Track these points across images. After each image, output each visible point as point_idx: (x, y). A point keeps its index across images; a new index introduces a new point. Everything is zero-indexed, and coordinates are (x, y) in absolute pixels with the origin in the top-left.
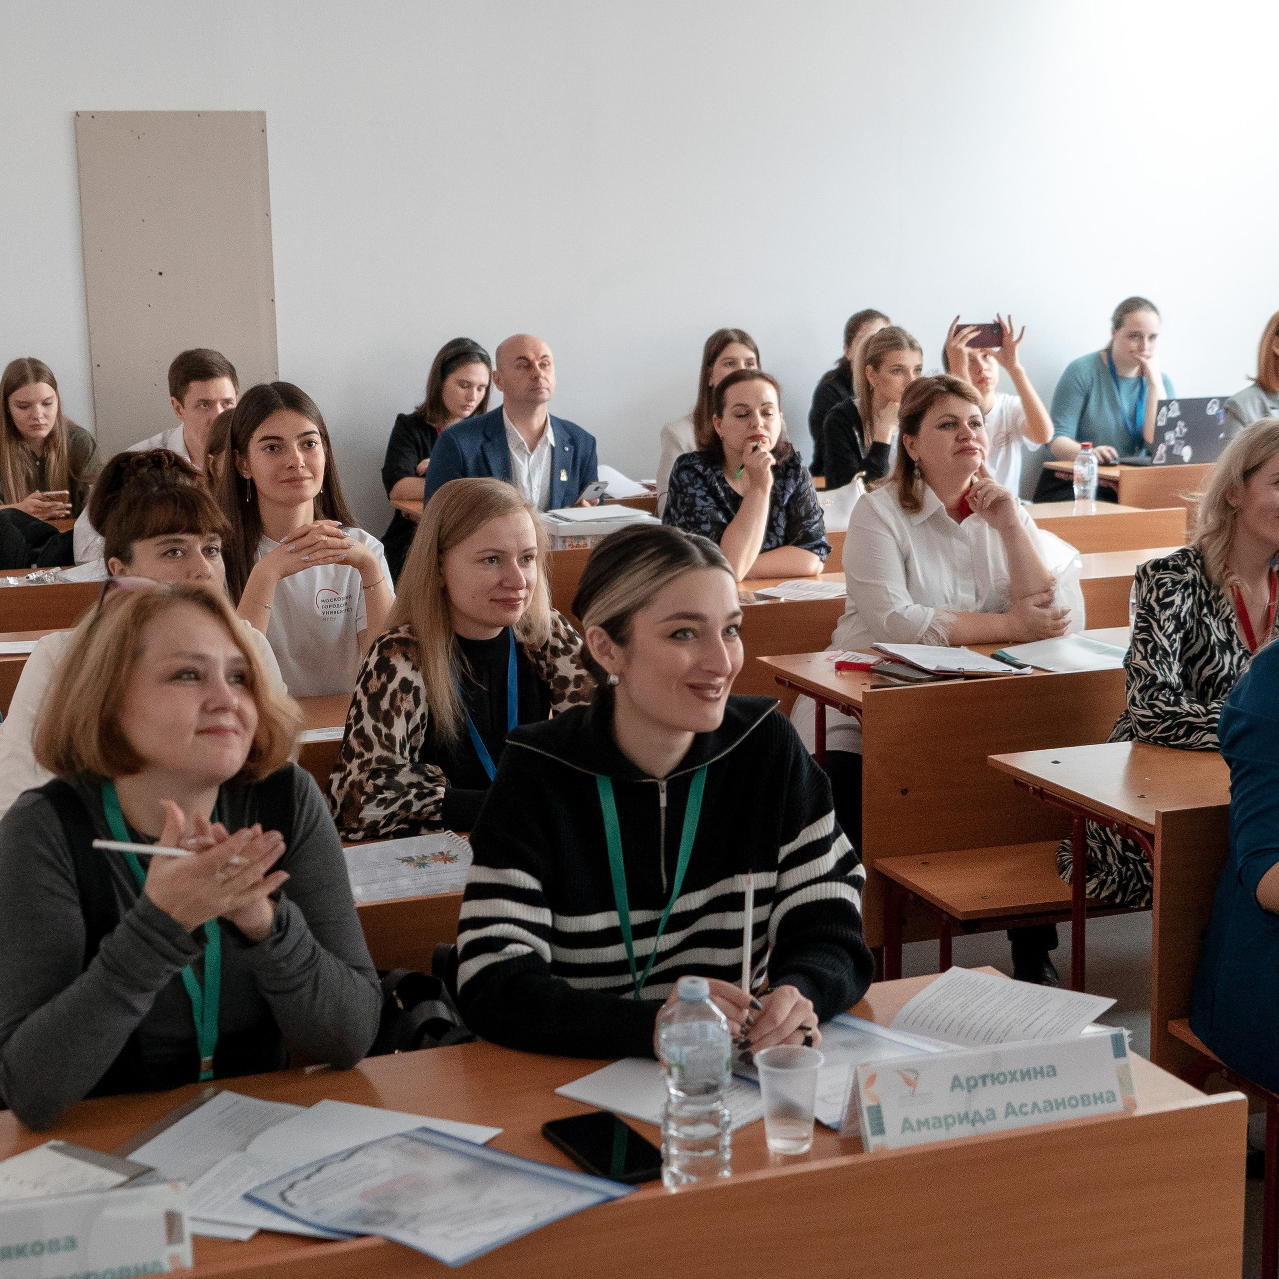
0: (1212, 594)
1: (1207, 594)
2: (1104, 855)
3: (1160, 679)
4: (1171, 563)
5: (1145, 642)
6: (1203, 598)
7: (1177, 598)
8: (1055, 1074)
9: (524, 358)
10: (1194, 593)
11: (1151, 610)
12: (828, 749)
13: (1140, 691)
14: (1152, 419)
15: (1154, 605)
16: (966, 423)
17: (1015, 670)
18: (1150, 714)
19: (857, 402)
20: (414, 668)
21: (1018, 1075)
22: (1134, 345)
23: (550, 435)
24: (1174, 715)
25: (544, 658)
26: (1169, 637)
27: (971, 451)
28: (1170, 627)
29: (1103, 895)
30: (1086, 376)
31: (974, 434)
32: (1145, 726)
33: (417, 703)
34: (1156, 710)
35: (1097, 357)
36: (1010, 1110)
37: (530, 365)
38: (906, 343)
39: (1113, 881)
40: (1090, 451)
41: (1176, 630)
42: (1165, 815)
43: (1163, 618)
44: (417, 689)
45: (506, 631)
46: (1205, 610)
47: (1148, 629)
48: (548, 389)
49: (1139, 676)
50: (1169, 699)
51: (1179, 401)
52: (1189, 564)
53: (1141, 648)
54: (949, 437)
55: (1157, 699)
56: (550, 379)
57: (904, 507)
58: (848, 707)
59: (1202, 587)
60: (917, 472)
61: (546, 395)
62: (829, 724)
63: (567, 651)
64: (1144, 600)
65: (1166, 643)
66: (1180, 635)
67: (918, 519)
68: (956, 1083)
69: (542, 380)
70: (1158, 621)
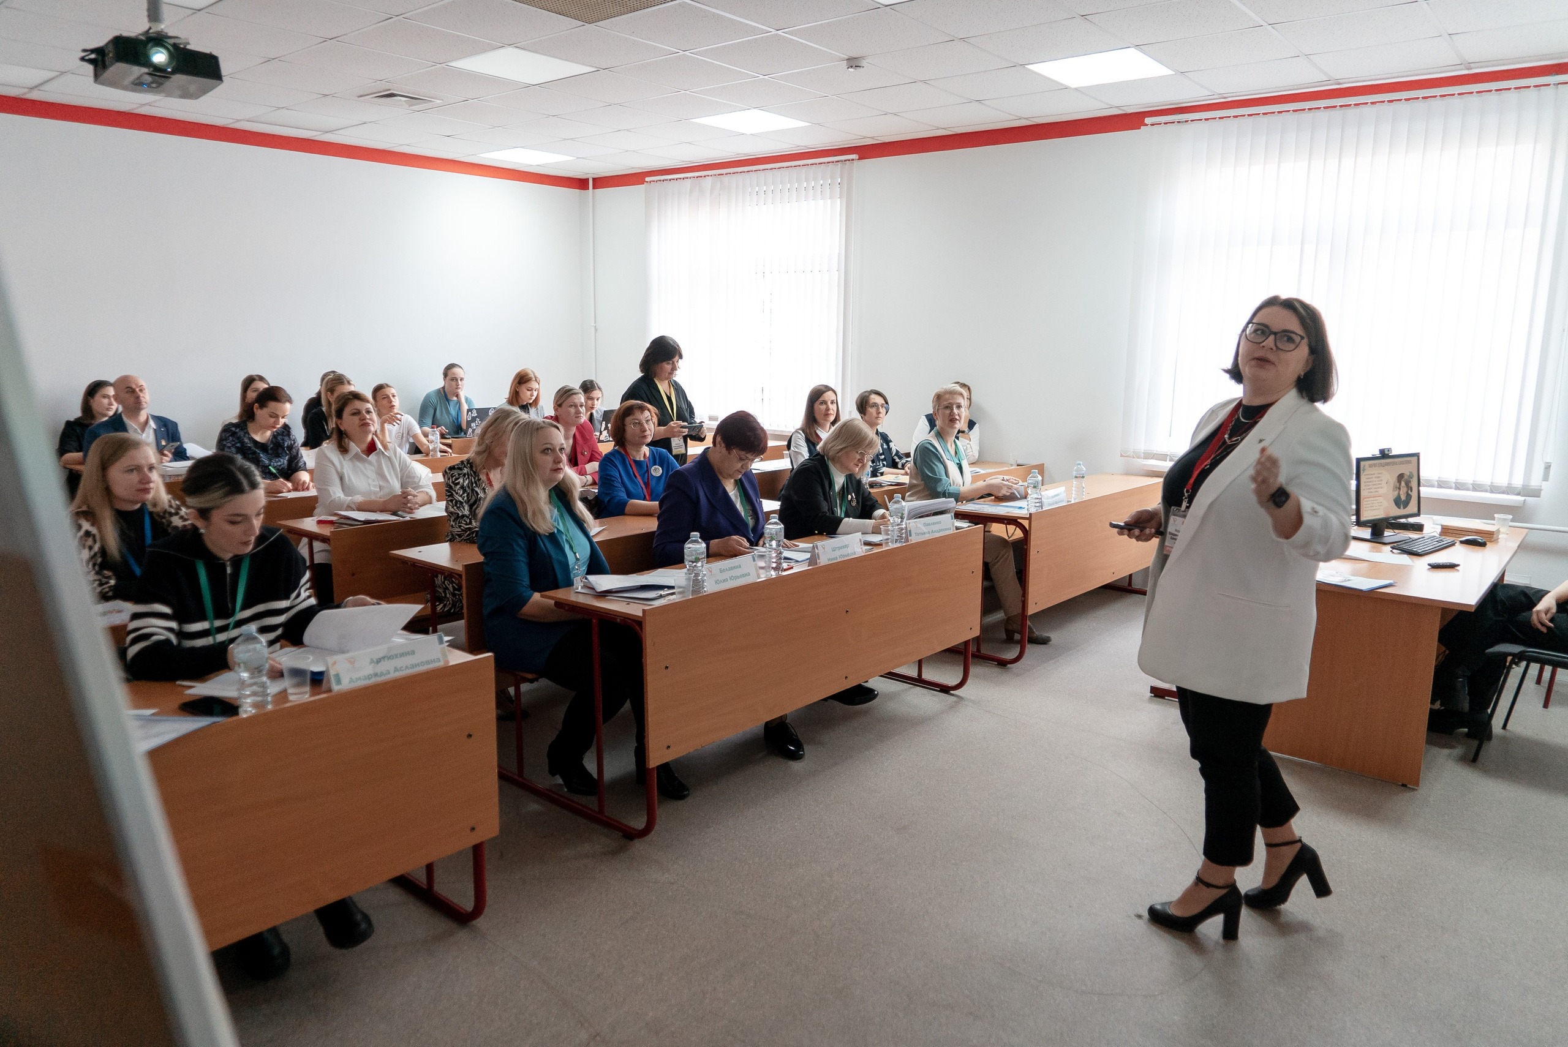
0: (477, 478)
1: (475, 478)
2: (446, 594)
3: (461, 514)
4: (456, 467)
5: (452, 501)
6: (473, 480)
7: (461, 480)
8: (414, 653)
9: (131, 388)
10: (468, 478)
11: (451, 487)
12: (315, 563)
13: (454, 521)
14: (465, 417)
15: (452, 484)
16: (364, 412)
17: (401, 519)
18: (460, 530)
19: (324, 409)
20: (93, 525)
21: (399, 655)
22: (454, 383)
23: (152, 424)
24: (470, 529)
25: (165, 518)
26: (461, 496)
27: (368, 425)
28: (461, 492)
29: (446, 609)
30: (434, 400)
31: (368, 417)
32: (460, 536)
33: (95, 541)
34: (462, 528)
35: (439, 391)
36: (396, 670)
37: (133, 391)
38: (346, 382)
39: (450, 604)
40: (435, 429)
41: (464, 493)
42: (466, 565)
43: (456, 489)
44: (94, 536)
45: (144, 505)
46: (474, 485)
47: (452, 495)
48: (146, 402)
49: (453, 515)
50: (466, 522)
51: (475, 409)
52: (465, 467)
53: (450, 503)
54: (356, 418)
55: (462, 523)
56: (146, 397)
57: (340, 451)
58: (324, 539)
59: (472, 476)
60: (344, 436)
61: (145, 405)
62: (315, 550)
63: (177, 514)
64: (447, 484)
65: (460, 499)
66: (465, 495)
67: (348, 456)
68: (372, 661)
69: (142, 399)
70: (455, 491)
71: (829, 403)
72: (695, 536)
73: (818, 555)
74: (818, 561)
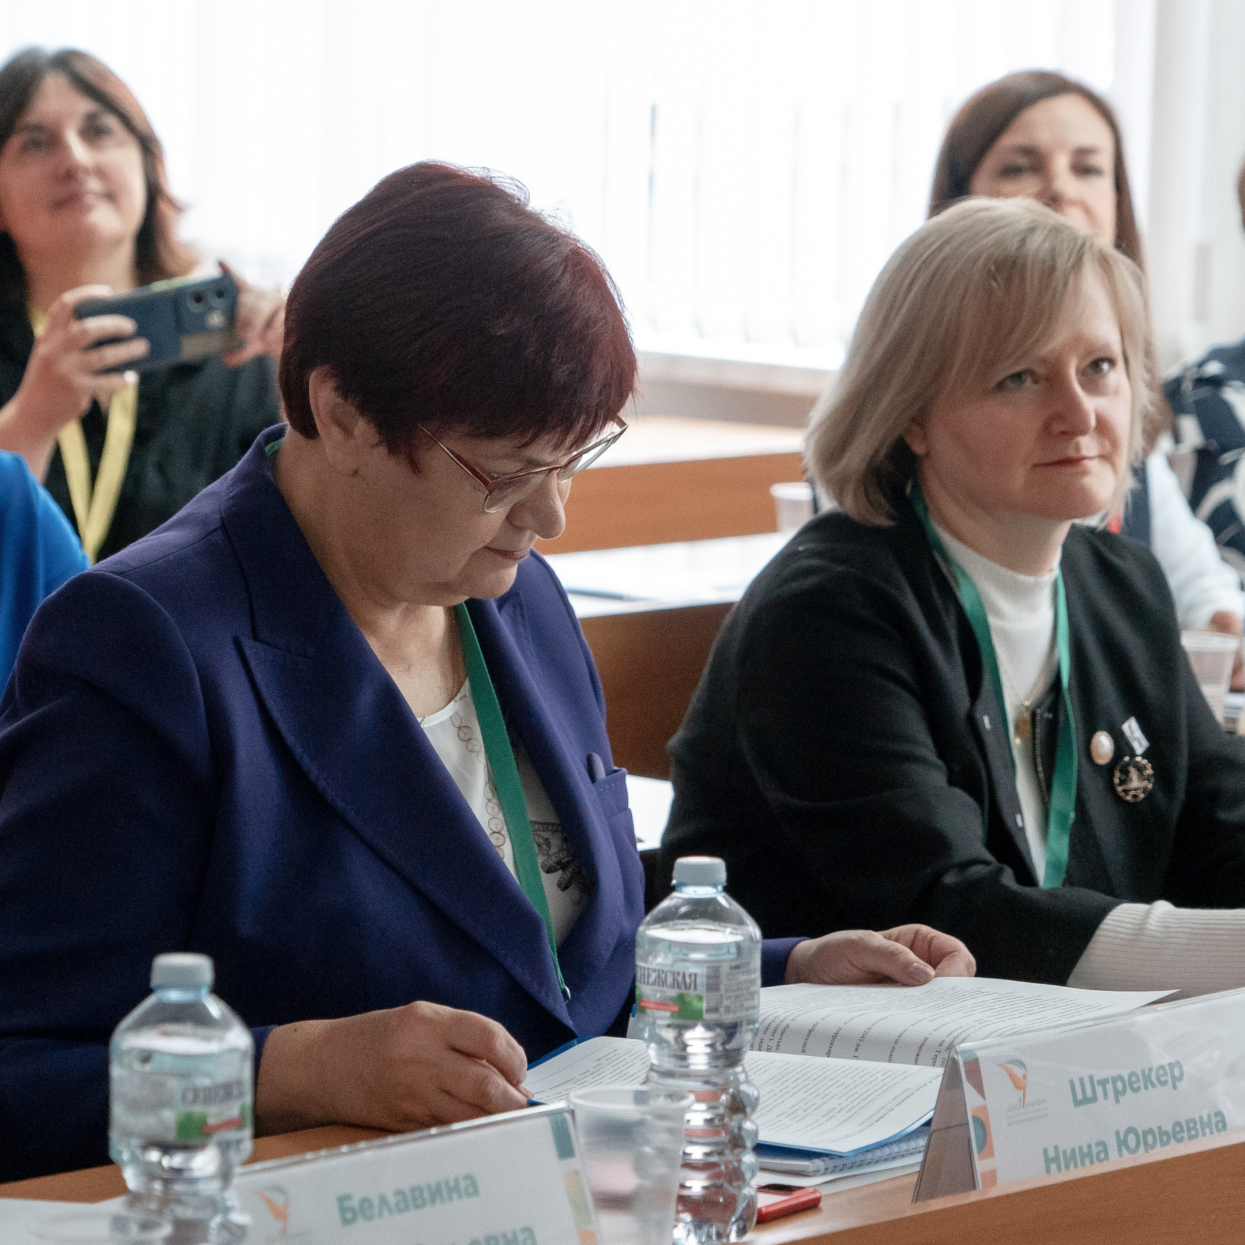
71: (1061, 164)
72: (183, 978)
73: (982, 1126)
74: (981, 1166)
